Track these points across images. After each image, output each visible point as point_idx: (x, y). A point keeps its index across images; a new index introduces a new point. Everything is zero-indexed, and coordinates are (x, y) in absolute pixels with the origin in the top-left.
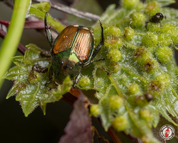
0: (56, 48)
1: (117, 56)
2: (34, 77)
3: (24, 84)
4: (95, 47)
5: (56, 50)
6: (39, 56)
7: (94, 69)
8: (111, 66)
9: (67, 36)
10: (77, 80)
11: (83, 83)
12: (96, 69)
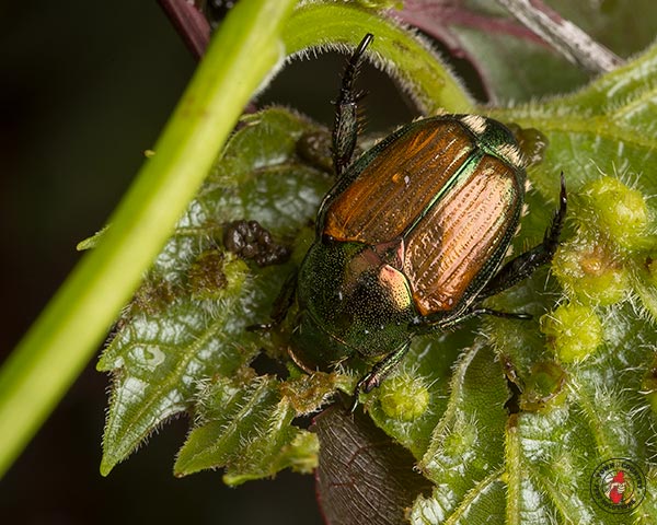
0: (345, 211)
1: (577, 348)
2: (213, 281)
3: (164, 290)
4: (508, 254)
5: (341, 224)
6: (290, 156)
7: (471, 345)
8: (538, 371)
9: (407, 179)
10: (373, 381)
11: (394, 406)
12: (479, 346)
